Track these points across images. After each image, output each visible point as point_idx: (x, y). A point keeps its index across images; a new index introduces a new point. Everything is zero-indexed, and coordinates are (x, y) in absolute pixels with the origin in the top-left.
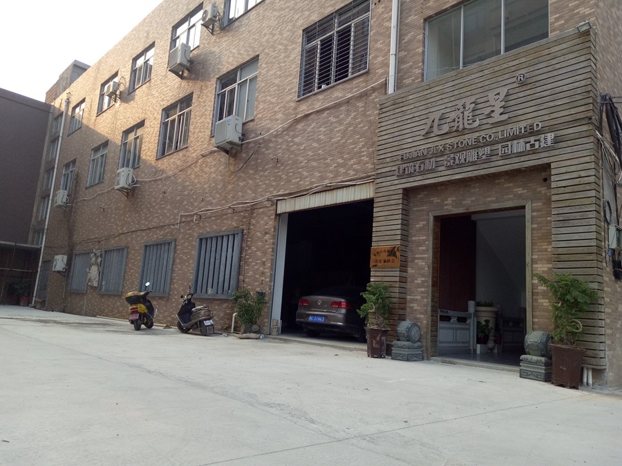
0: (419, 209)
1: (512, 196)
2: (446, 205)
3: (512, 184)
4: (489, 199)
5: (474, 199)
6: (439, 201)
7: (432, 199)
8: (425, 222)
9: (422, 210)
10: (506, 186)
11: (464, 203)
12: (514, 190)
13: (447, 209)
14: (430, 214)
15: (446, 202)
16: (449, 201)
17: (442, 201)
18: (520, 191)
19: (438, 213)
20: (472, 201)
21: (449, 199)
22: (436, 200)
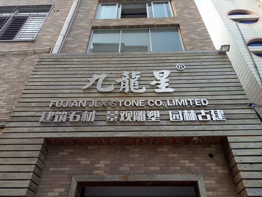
0: (58, 169)
1: (178, 168)
2: (97, 169)
3: (176, 155)
4: (152, 168)
5: (133, 165)
6: (89, 162)
7: (78, 159)
8: (63, 190)
9: (62, 172)
10: (170, 155)
11: (121, 169)
12: (180, 162)
13: (97, 174)
14: (73, 179)
15: (97, 166)
16: (101, 164)
17: (93, 163)
18: (187, 163)
19: (84, 178)
20: (131, 168)
21: (101, 162)
22: (84, 161)
